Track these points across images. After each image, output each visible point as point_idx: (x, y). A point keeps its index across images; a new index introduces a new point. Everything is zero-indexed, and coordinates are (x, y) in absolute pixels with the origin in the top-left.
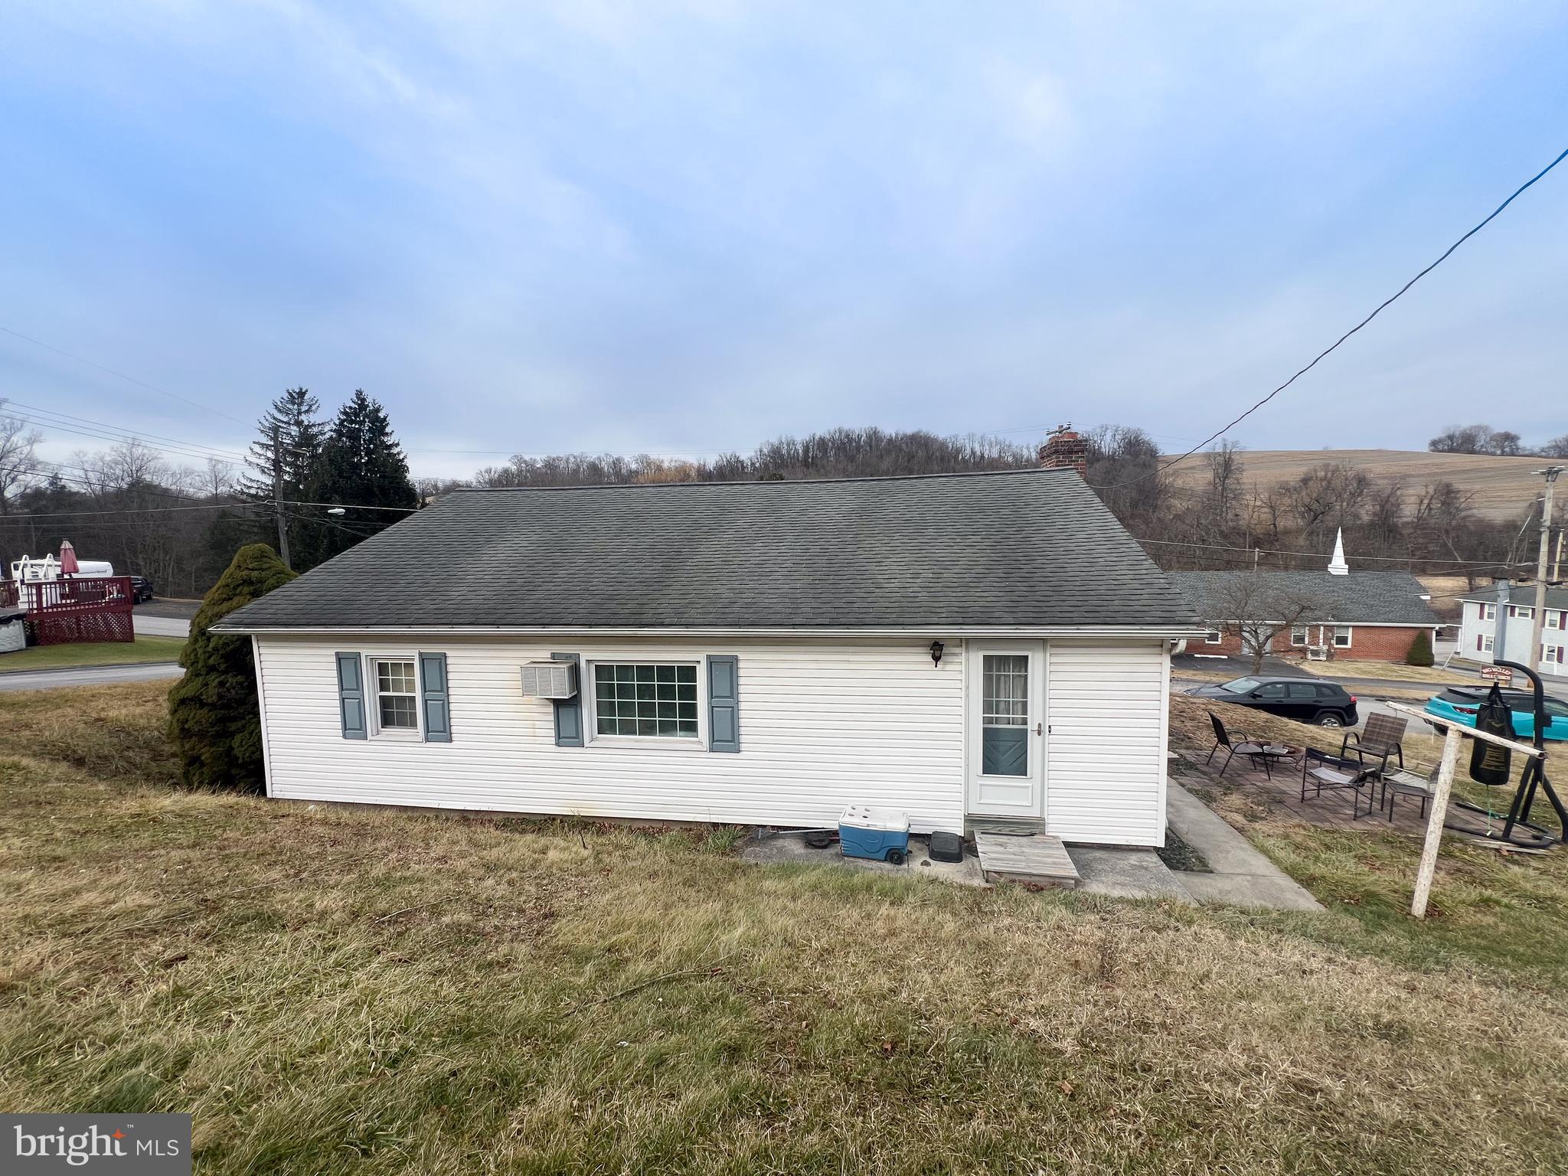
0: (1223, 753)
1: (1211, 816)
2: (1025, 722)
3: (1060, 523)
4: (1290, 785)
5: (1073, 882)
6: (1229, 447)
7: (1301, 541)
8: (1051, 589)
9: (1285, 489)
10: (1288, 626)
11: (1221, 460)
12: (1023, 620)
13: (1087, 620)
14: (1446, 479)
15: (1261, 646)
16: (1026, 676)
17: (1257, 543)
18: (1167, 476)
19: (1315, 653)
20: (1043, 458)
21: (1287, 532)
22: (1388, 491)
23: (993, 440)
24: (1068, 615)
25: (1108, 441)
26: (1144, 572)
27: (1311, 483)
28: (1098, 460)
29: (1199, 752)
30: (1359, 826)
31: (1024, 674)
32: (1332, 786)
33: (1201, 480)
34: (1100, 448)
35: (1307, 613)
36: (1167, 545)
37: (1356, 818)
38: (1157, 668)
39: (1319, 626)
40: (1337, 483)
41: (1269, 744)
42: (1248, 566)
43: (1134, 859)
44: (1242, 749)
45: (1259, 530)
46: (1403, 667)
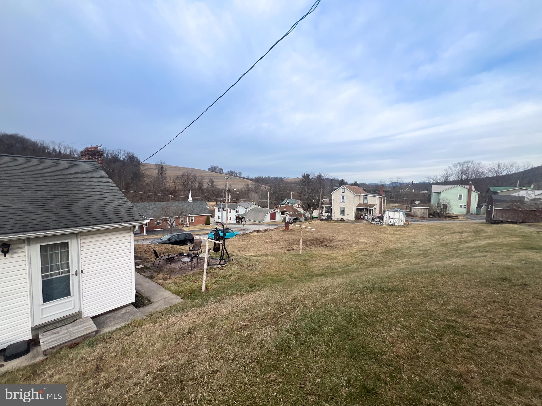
0: (157, 261)
1: (153, 284)
2: (68, 271)
3: (88, 183)
4: (175, 266)
5: (95, 333)
6: (162, 162)
7: (182, 193)
8: (80, 211)
9: (178, 178)
10: (179, 218)
11: (160, 167)
12: (64, 226)
13: (98, 223)
14: (212, 178)
15: (172, 224)
16: (68, 251)
17: (171, 193)
18: (143, 170)
19: (186, 225)
20: (82, 156)
21: (179, 190)
22: (201, 180)
23: (66, 146)
24: (88, 222)
25: (122, 155)
26: (123, 203)
27: (184, 176)
28: (118, 162)
29: (151, 263)
30: (192, 272)
31: (66, 250)
32: (186, 263)
33: (155, 172)
34: (118, 157)
35: (183, 214)
36: (144, 194)
37: (191, 270)
38: (129, 238)
39: (186, 217)
40: (190, 177)
41: (171, 255)
42: (169, 200)
43: (123, 311)
44: (164, 258)
45: (171, 189)
46: (205, 226)
